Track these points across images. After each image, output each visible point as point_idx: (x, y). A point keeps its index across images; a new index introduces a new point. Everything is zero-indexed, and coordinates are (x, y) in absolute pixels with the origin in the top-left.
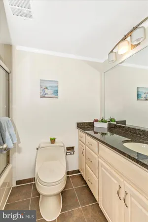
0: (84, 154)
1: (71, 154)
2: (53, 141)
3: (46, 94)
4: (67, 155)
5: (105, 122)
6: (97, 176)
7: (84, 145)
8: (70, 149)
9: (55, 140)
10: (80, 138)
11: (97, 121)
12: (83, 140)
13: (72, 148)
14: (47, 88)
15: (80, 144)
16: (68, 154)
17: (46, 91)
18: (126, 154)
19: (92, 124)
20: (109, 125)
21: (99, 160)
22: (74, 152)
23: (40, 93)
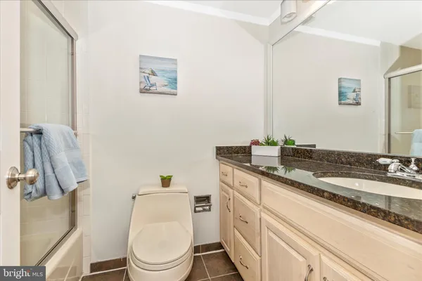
0: (232, 209)
1: (204, 210)
2: (166, 182)
3: (152, 85)
4: (195, 211)
5: (274, 144)
6: (259, 251)
7: (231, 190)
8: (203, 200)
9: (170, 180)
10: (223, 177)
11: (256, 143)
12: (229, 180)
13: (207, 199)
14: (153, 73)
15: (222, 189)
16: (197, 209)
17: (153, 79)
18: (324, 191)
19: (247, 150)
20: (283, 149)
21: (263, 214)
22: (210, 206)
23: (141, 83)
